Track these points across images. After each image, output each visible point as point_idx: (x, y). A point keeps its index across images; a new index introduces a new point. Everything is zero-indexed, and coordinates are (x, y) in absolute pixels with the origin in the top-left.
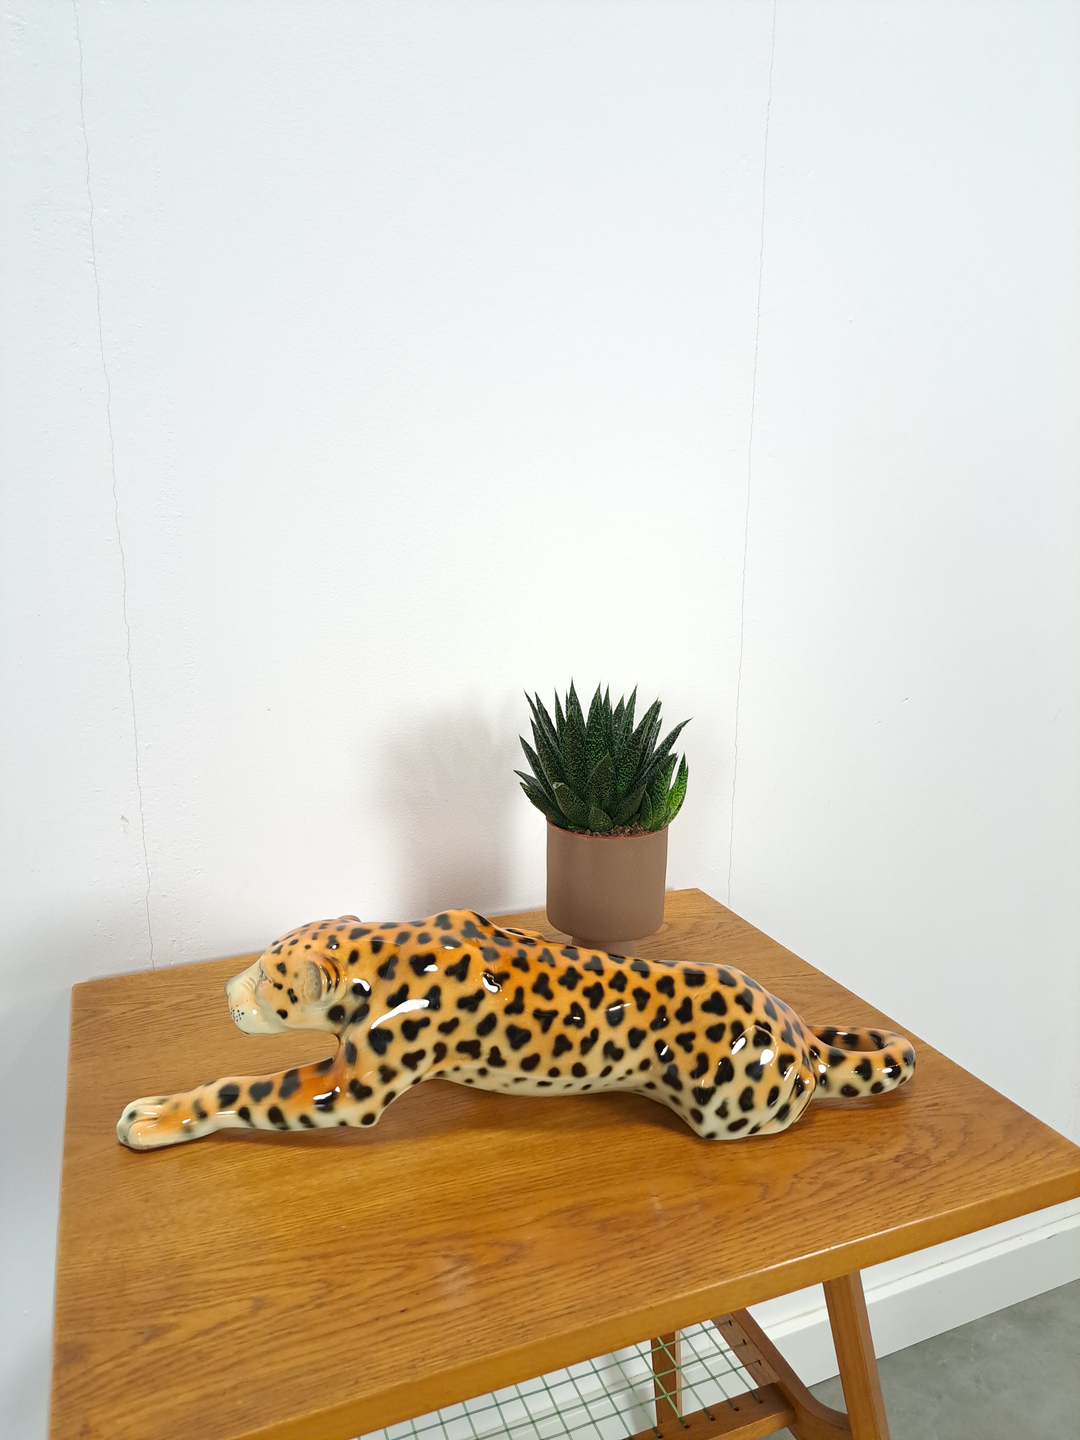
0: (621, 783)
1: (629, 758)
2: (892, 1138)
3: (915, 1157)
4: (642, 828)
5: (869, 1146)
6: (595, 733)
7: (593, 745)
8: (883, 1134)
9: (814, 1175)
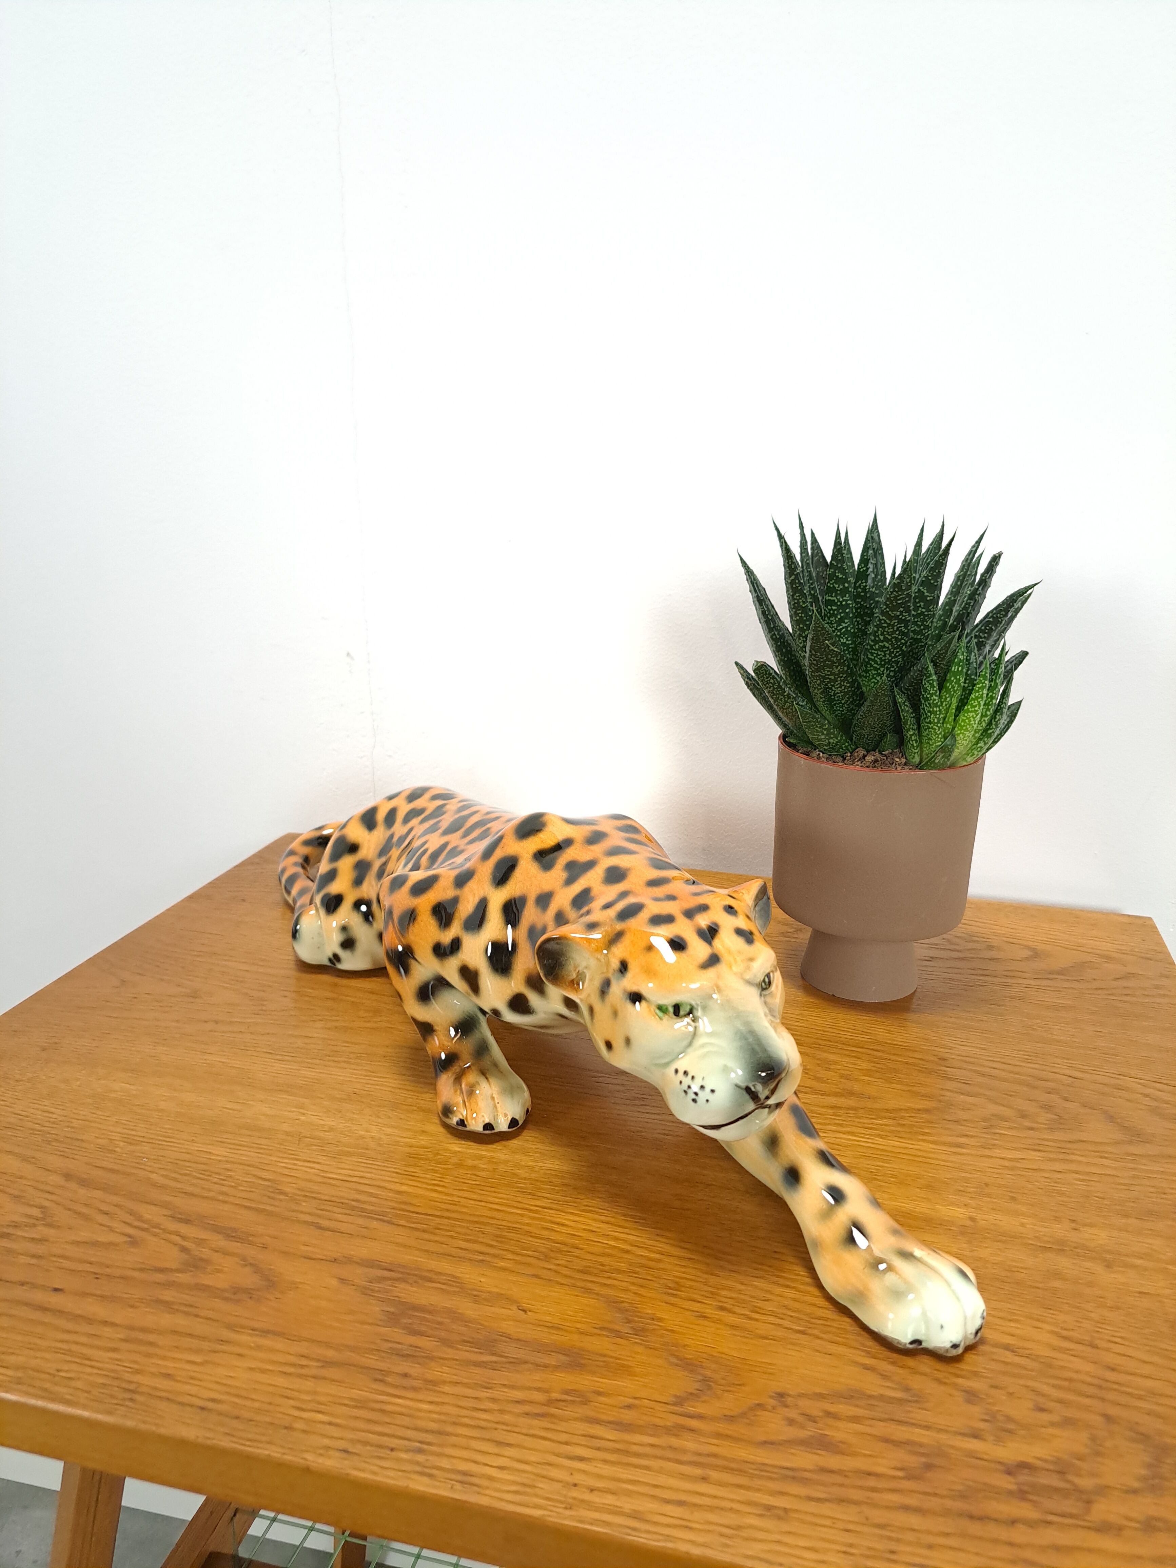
0: (873, 678)
1: (882, 634)
2: (1053, 1424)
3: (1062, 1485)
4: (904, 760)
5: (987, 1418)
6: (837, 586)
7: (834, 608)
8: (1042, 1410)
9: (815, 1413)
